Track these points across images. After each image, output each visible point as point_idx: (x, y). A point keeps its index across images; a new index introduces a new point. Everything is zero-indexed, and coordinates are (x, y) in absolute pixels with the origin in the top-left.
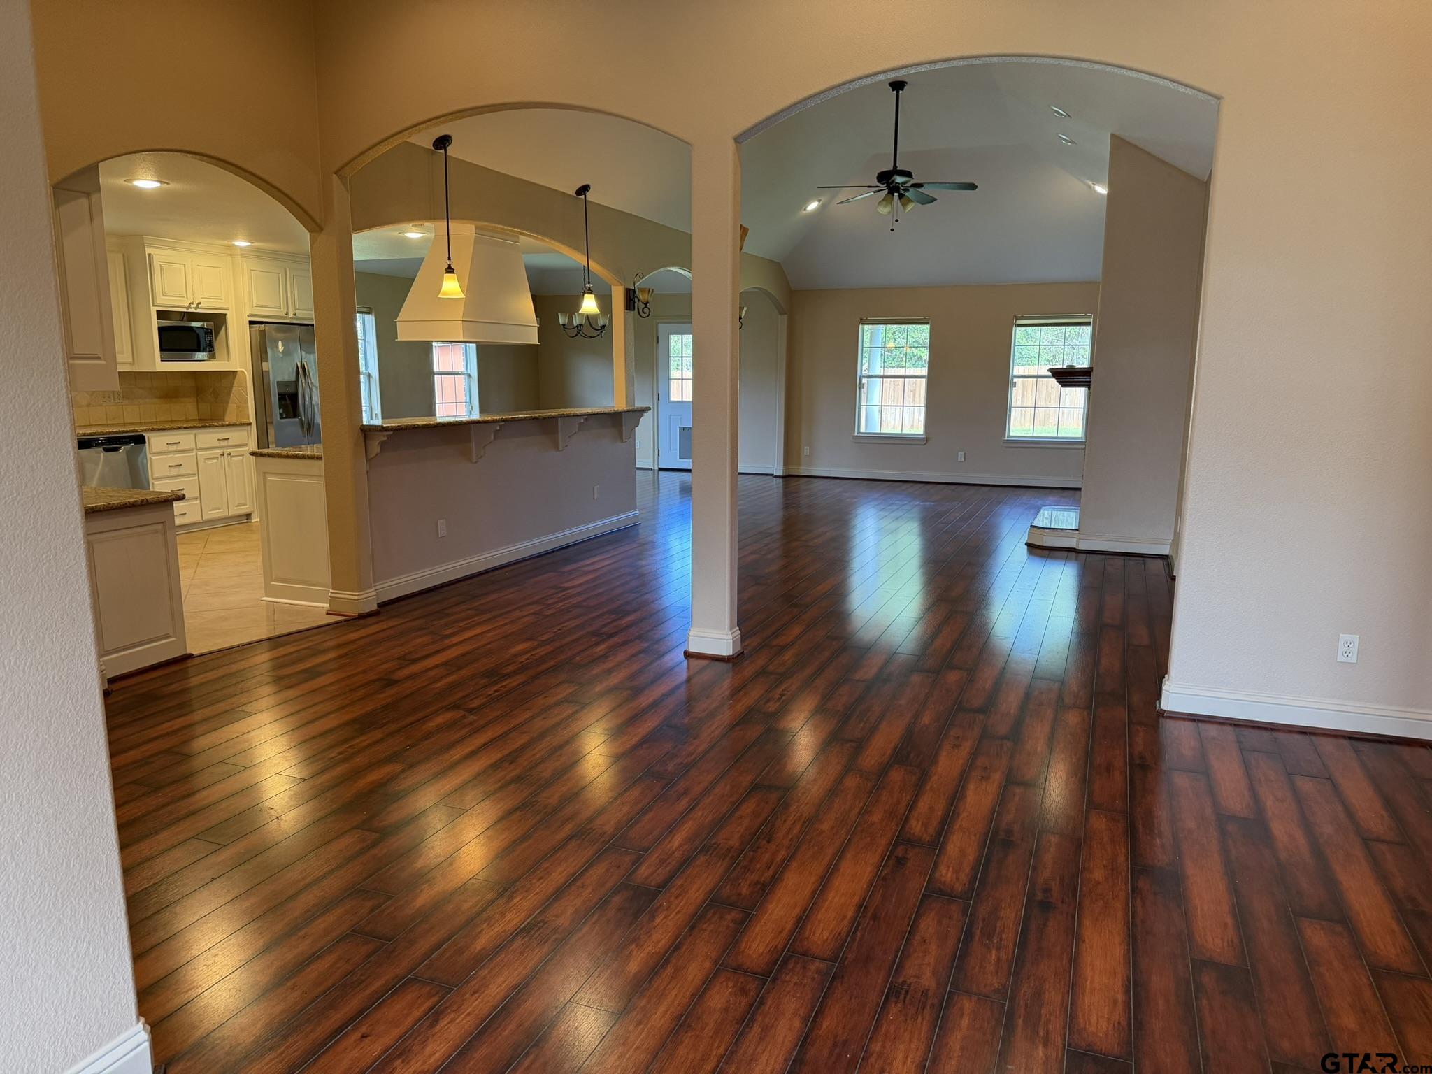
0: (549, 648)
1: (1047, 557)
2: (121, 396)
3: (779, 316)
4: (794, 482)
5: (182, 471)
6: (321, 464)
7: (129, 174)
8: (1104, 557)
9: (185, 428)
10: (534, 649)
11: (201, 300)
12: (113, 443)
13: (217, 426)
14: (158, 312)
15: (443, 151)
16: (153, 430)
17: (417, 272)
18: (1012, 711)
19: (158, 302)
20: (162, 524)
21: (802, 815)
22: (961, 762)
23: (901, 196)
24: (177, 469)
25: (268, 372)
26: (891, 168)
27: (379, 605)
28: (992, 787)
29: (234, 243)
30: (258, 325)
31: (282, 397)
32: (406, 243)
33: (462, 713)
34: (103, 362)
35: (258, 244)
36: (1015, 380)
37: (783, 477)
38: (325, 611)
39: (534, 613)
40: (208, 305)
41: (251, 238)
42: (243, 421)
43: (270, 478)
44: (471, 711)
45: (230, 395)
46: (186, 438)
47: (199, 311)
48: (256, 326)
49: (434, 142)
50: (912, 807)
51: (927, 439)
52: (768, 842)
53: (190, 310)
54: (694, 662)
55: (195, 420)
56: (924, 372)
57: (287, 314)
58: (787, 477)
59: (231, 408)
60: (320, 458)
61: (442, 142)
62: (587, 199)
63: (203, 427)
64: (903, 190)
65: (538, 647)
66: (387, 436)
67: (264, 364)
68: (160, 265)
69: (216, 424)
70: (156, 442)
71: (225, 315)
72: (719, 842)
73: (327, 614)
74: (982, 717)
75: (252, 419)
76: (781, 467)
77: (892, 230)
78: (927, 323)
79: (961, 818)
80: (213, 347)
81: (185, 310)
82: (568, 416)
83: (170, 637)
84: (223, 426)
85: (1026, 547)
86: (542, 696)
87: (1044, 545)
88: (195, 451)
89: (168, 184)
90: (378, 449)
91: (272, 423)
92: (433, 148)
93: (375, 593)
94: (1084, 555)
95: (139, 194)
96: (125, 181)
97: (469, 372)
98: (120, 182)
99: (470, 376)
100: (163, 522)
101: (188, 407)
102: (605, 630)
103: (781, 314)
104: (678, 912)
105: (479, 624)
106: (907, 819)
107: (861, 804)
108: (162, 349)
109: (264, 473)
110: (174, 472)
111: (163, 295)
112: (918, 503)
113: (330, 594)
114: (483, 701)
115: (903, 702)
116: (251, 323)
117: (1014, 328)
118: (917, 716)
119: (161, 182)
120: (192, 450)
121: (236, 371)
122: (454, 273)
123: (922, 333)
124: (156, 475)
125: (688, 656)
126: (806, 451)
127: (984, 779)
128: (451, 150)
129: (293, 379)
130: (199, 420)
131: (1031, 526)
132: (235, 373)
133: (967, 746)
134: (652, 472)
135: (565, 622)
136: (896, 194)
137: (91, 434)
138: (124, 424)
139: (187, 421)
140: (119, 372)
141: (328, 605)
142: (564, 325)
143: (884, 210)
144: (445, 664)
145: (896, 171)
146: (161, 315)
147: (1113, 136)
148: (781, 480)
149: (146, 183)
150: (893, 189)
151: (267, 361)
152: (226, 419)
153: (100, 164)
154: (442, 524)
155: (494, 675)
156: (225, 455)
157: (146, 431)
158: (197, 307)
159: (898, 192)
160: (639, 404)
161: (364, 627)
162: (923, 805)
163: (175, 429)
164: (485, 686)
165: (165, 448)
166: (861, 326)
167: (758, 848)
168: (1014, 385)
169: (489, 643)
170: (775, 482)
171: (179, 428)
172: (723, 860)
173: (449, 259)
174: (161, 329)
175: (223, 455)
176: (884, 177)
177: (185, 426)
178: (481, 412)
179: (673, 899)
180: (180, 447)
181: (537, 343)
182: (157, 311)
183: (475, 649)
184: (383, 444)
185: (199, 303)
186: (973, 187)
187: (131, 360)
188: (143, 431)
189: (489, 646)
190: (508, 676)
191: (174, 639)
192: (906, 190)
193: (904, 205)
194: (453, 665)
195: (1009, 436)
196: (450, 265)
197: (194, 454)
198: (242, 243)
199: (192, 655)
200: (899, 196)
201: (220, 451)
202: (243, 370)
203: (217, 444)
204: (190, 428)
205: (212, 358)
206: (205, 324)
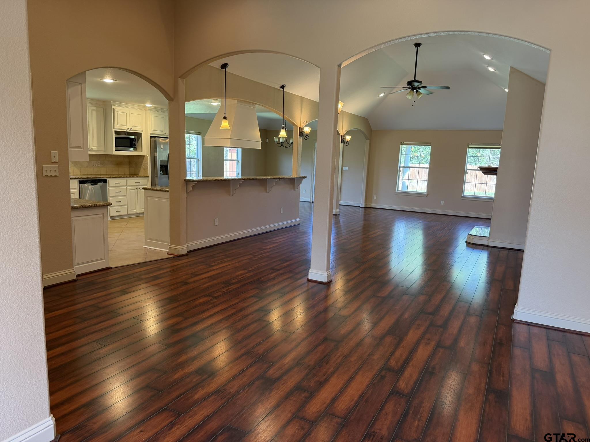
0: (252, 274)
1: (474, 248)
2: (100, 163)
3: (366, 141)
4: (368, 210)
5: (120, 194)
6: (168, 193)
7: (102, 76)
8: (499, 249)
9: (123, 177)
10: (245, 274)
11: (132, 127)
12: (95, 182)
13: (135, 177)
15: (224, 70)
16: (110, 177)
17: (214, 119)
18: (446, 315)
19: (116, 127)
20: (102, 215)
21: (343, 354)
22: (418, 336)
23: (417, 91)
24: (119, 193)
25: (157, 156)
26: (413, 80)
27: (188, 252)
28: (430, 348)
29: (146, 105)
30: (154, 138)
31: (162, 166)
32: (211, 107)
33: (211, 298)
34: (83, 150)
35: (154, 106)
36: (467, 171)
37: (364, 208)
38: (167, 253)
39: (248, 259)
40: (135, 129)
41: (153, 103)
42: (146, 175)
43: (149, 198)
44: (215, 298)
45: (141, 165)
46: (123, 181)
47: (131, 131)
49: (221, 66)
50: (392, 354)
51: (427, 195)
52: (326, 364)
53: (128, 131)
54: (311, 284)
55: (128, 174)
56: (428, 165)
57: (165, 134)
58: (366, 208)
59: (142, 170)
60: (168, 191)
61: (224, 66)
62: (284, 90)
63: (130, 177)
64: (418, 89)
65: (247, 273)
66: (195, 184)
67: (155, 153)
68: (117, 113)
69: (135, 176)
70: (111, 182)
71: (141, 133)
72: (305, 362)
73: (168, 254)
74: (431, 316)
75: (149, 175)
76: (364, 204)
77: (412, 105)
78: (430, 145)
79: (413, 360)
80: (136, 146)
81: (126, 131)
82: (271, 179)
83: (103, 260)
84: (138, 177)
85: (466, 243)
86: (245, 294)
87: (474, 243)
88: (126, 187)
89: (117, 81)
90: (191, 189)
91: (157, 177)
92: (220, 68)
93: (187, 247)
94: (491, 248)
95: (105, 85)
96: (100, 79)
97: (238, 160)
98: (99, 80)
99: (238, 161)
100: (102, 214)
101: (126, 169)
102: (276, 267)
103: (367, 140)
104: (282, 391)
105: (226, 262)
106: (389, 359)
107: (370, 351)
108: (116, 146)
109: (147, 196)
110: (118, 194)
111: (118, 125)
112: (421, 222)
113: (169, 246)
114: (220, 294)
115: (397, 307)
116: (151, 137)
117: (468, 149)
118: (402, 314)
119: (114, 80)
120: (125, 186)
121: (145, 156)
122: (226, 119)
123: (427, 150)
124: (110, 195)
125: (308, 281)
126: (375, 197)
127: (428, 344)
128: (228, 69)
129: (167, 160)
130: (129, 174)
131: (469, 234)
132: (144, 156)
133: (422, 329)
134: (310, 203)
135: (260, 263)
136: (415, 91)
137: (86, 178)
138: (100, 175)
139: (125, 174)
140: (89, 154)
141: (168, 251)
142: (276, 142)
143: (409, 97)
144: (209, 277)
145: (415, 81)
146: (116, 132)
147: (511, 67)
148: (363, 209)
149: (108, 80)
150: (414, 88)
151: (157, 152)
152: (140, 174)
153: (86, 72)
154: (216, 220)
155: (227, 283)
156: (138, 189)
157: (108, 178)
158: (130, 130)
159: (416, 90)
160: (302, 175)
161: (180, 260)
162: (397, 354)
163: (119, 177)
164: (223, 288)
165: (115, 185)
166: (401, 146)
167: (322, 366)
168: (467, 173)
169: (228, 270)
170: (360, 210)
171: (121, 177)
172: (306, 370)
173: (225, 113)
174: (116, 138)
175: (137, 189)
176: (410, 83)
177: (123, 176)
178: (242, 176)
179: (281, 385)
180: (120, 185)
181: (261, 149)
182: (115, 131)
183: (222, 272)
184: (193, 187)
185: (131, 128)
186: (448, 88)
187: (104, 150)
188: (106, 178)
189: (228, 271)
190: (233, 284)
191: (104, 260)
192: (420, 89)
193: (418, 95)
194: (211, 278)
195: (464, 195)
196: (225, 116)
197: (126, 188)
198: (149, 105)
199: (111, 267)
200: (416, 91)
201: (136, 187)
202: (148, 156)
203: (135, 184)
204: (125, 177)
205: (135, 150)
206: (134, 136)
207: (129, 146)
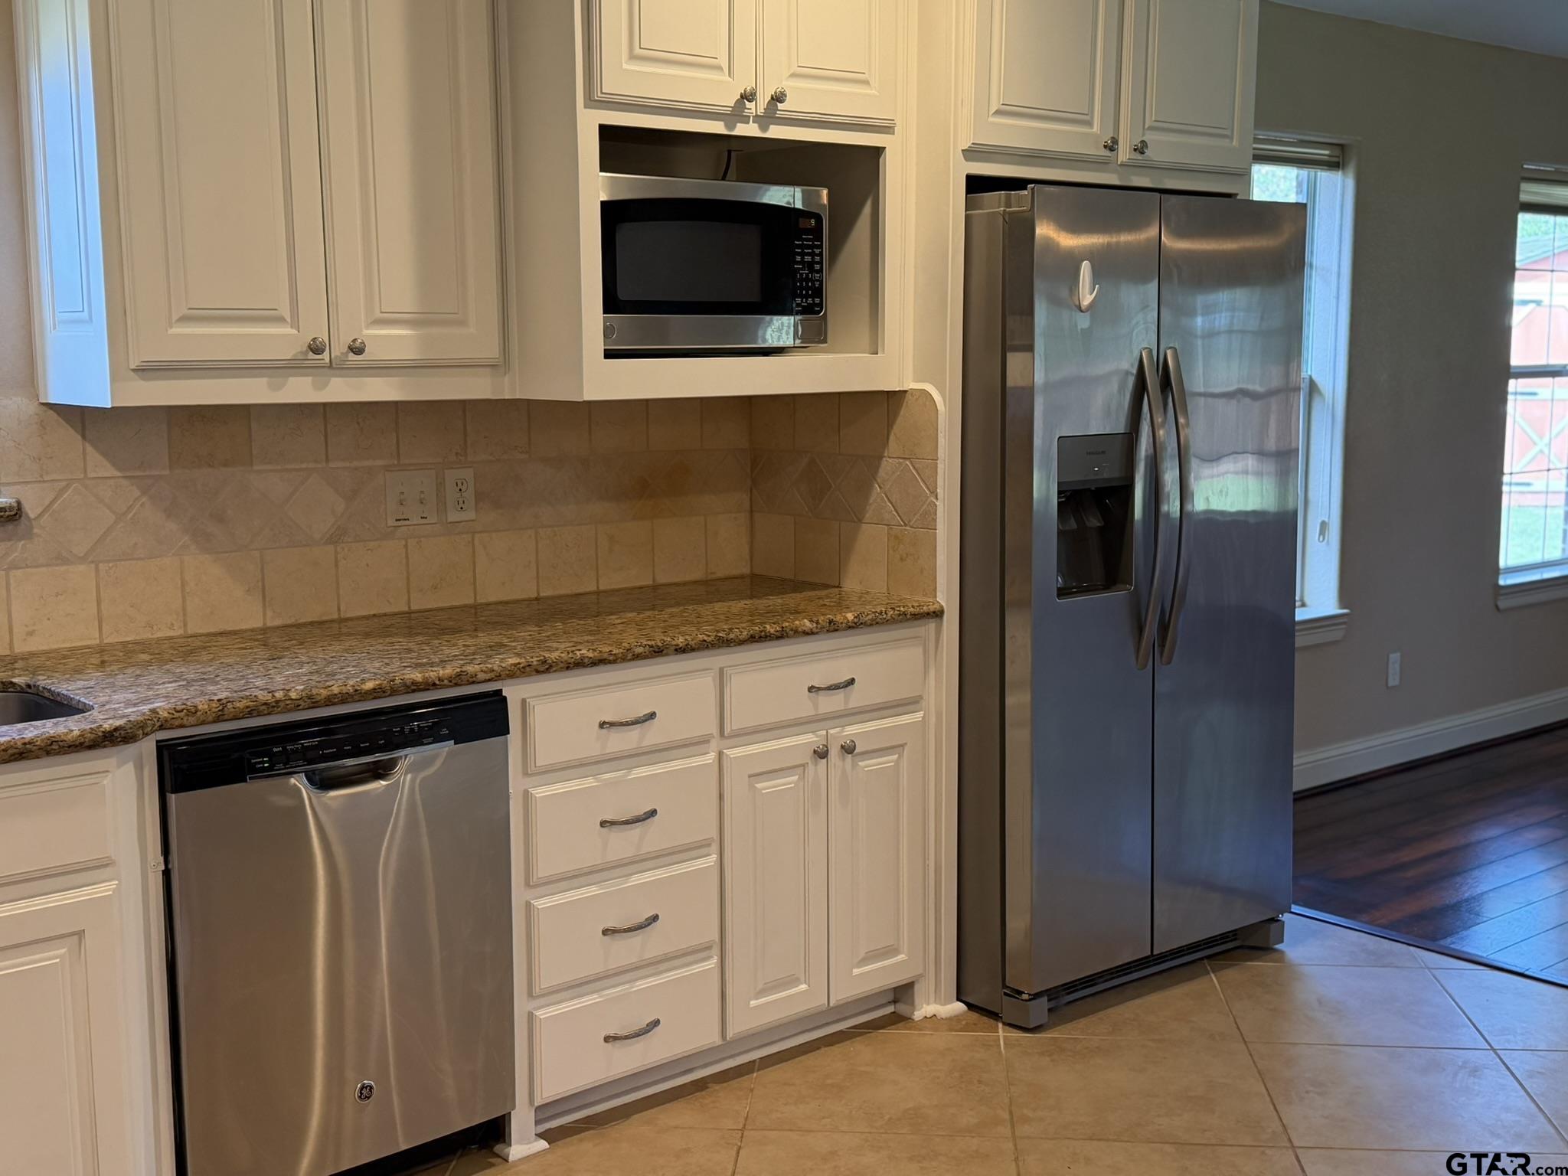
9: (678, 650)
11: (788, 84)
12: (360, 744)
13: (808, 631)
14: (607, 133)
16: (546, 668)
19: (610, 86)
24: (634, 830)
25: (1027, 392)
30: (997, 196)
31: (1071, 499)
40: (814, 106)
42: (914, 601)
45: (870, 487)
46: (681, 694)
47: (776, 132)
48: (994, 201)
53: (742, 130)
57: (1112, 146)
59: (871, 539)
67: (1014, 360)
69: (807, 618)
71: (877, 152)
75: (946, 594)
80: (818, 292)
81: (717, 128)
84: (833, 628)
88: (714, 744)
91: (1022, 610)
108: (611, 304)
110: (623, 843)
111: (631, 58)
116: (976, 185)
120: (703, 741)
121: (902, 392)
129: (1119, 426)
132: (893, 399)
146: (617, 144)
151: (1030, 348)
156: (834, 752)
158: (769, 117)
163: (637, 657)
165: (593, 744)
171: (658, 652)
174: (613, 213)
175: (822, 754)
177: (680, 641)
180: (653, 735)
182: (605, 130)
185: (778, 98)
187: (496, 354)
188: (498, 674)
197: (711, 757)
201: (810, 739)
202: (932, 391)
203: (805, 707)
204: (705, 646)
205: (814, 336)
206: (798, 192)
207: (754, 296)
